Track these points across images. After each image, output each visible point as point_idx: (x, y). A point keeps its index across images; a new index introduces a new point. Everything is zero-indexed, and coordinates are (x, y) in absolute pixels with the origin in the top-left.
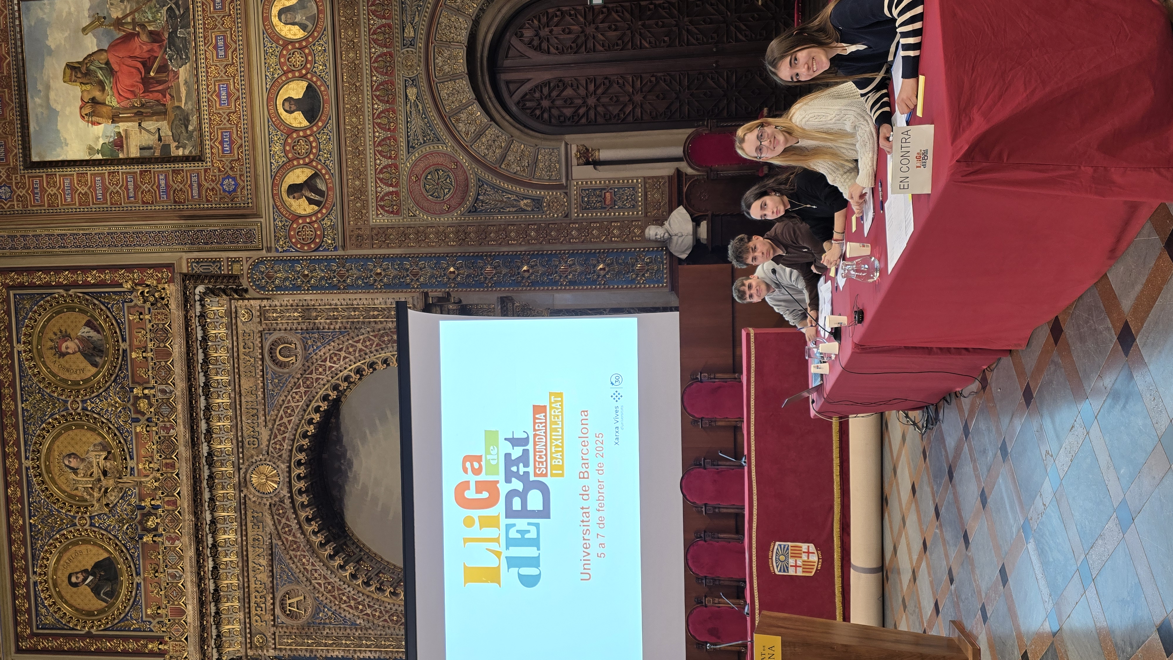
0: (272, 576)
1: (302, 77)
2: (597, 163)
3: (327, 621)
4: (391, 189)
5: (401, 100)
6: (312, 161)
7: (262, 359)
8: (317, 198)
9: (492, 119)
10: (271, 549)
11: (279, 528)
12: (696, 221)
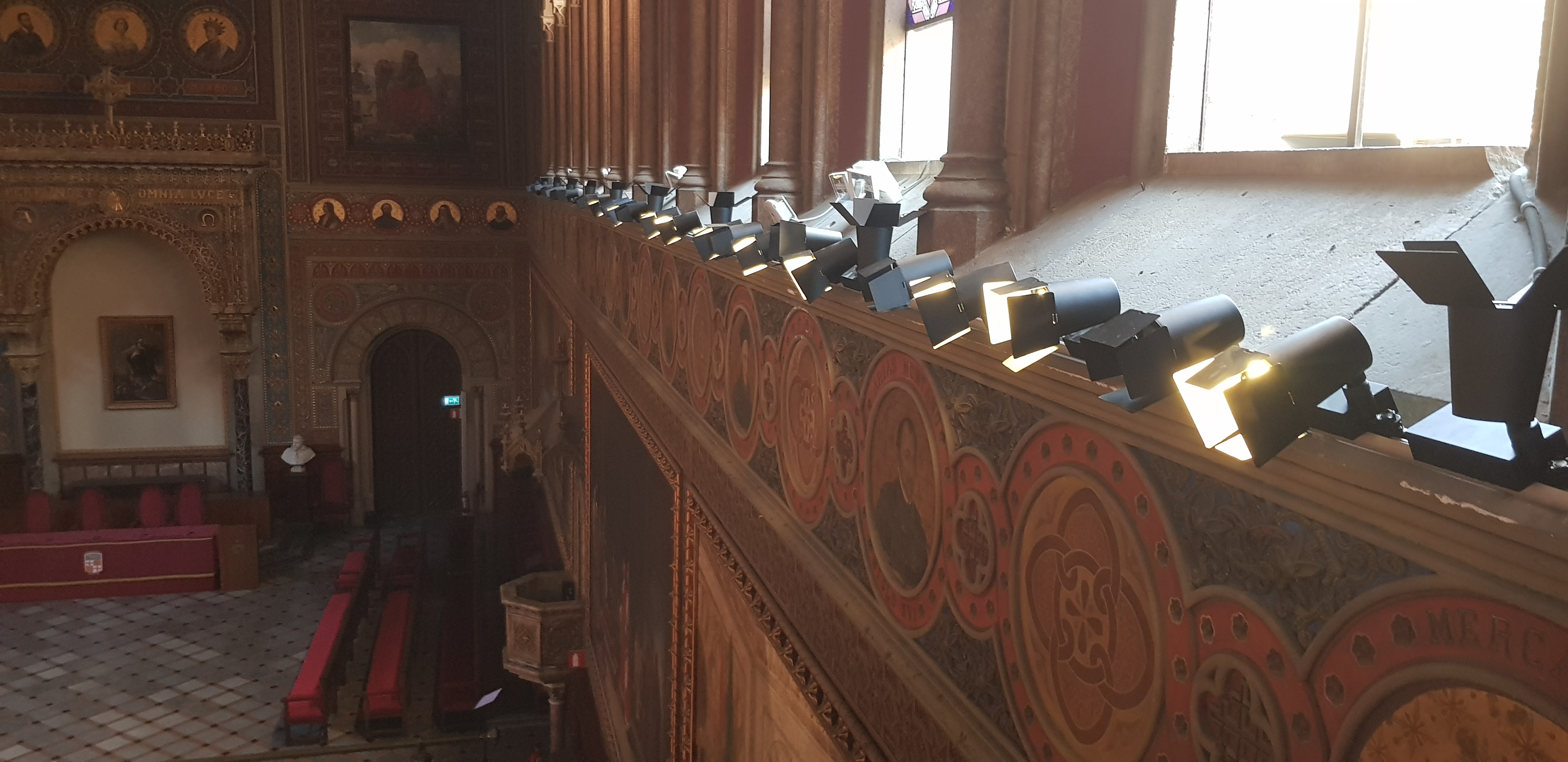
0: (45, 203)
1: (405, 218)
2: (348, 399)
3: (13, 240)
4: (331, 273)
5: (389, 281)
6: (350, 221)
8: (324, 223)
9: (376, 338)
10: (65, 203)
12: (306, 465)
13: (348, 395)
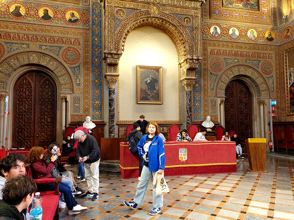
0: (129, 8)
2: (220, 104)
3: (115, 22)
4: (216, 53)
5: (235, 58)
6: (222, 34)
7: (186, 15)
8: (214, 34)
10: (136, 9)
11: (142, 12)
13: (221, 102)
